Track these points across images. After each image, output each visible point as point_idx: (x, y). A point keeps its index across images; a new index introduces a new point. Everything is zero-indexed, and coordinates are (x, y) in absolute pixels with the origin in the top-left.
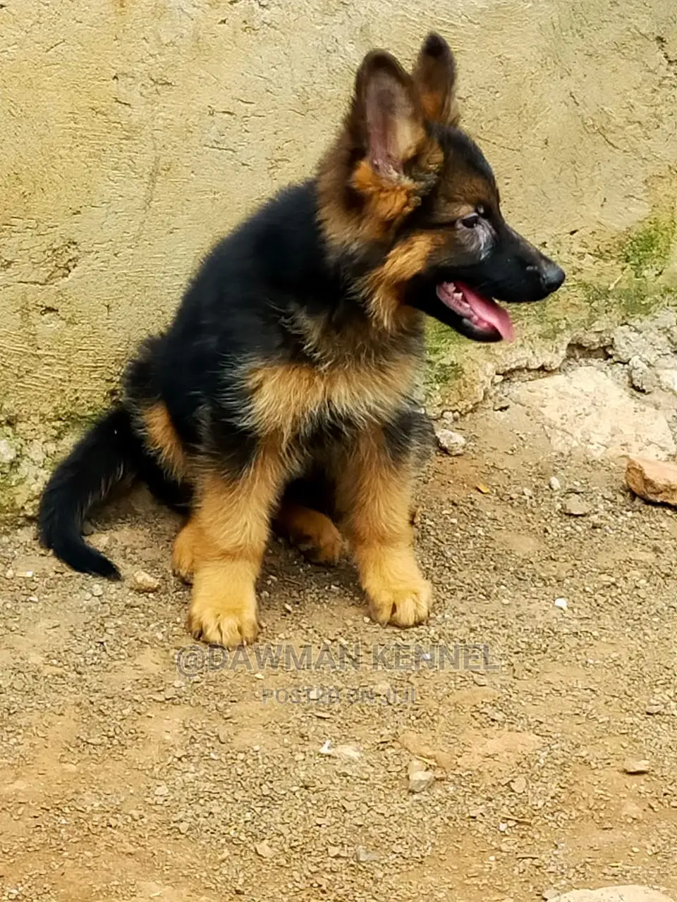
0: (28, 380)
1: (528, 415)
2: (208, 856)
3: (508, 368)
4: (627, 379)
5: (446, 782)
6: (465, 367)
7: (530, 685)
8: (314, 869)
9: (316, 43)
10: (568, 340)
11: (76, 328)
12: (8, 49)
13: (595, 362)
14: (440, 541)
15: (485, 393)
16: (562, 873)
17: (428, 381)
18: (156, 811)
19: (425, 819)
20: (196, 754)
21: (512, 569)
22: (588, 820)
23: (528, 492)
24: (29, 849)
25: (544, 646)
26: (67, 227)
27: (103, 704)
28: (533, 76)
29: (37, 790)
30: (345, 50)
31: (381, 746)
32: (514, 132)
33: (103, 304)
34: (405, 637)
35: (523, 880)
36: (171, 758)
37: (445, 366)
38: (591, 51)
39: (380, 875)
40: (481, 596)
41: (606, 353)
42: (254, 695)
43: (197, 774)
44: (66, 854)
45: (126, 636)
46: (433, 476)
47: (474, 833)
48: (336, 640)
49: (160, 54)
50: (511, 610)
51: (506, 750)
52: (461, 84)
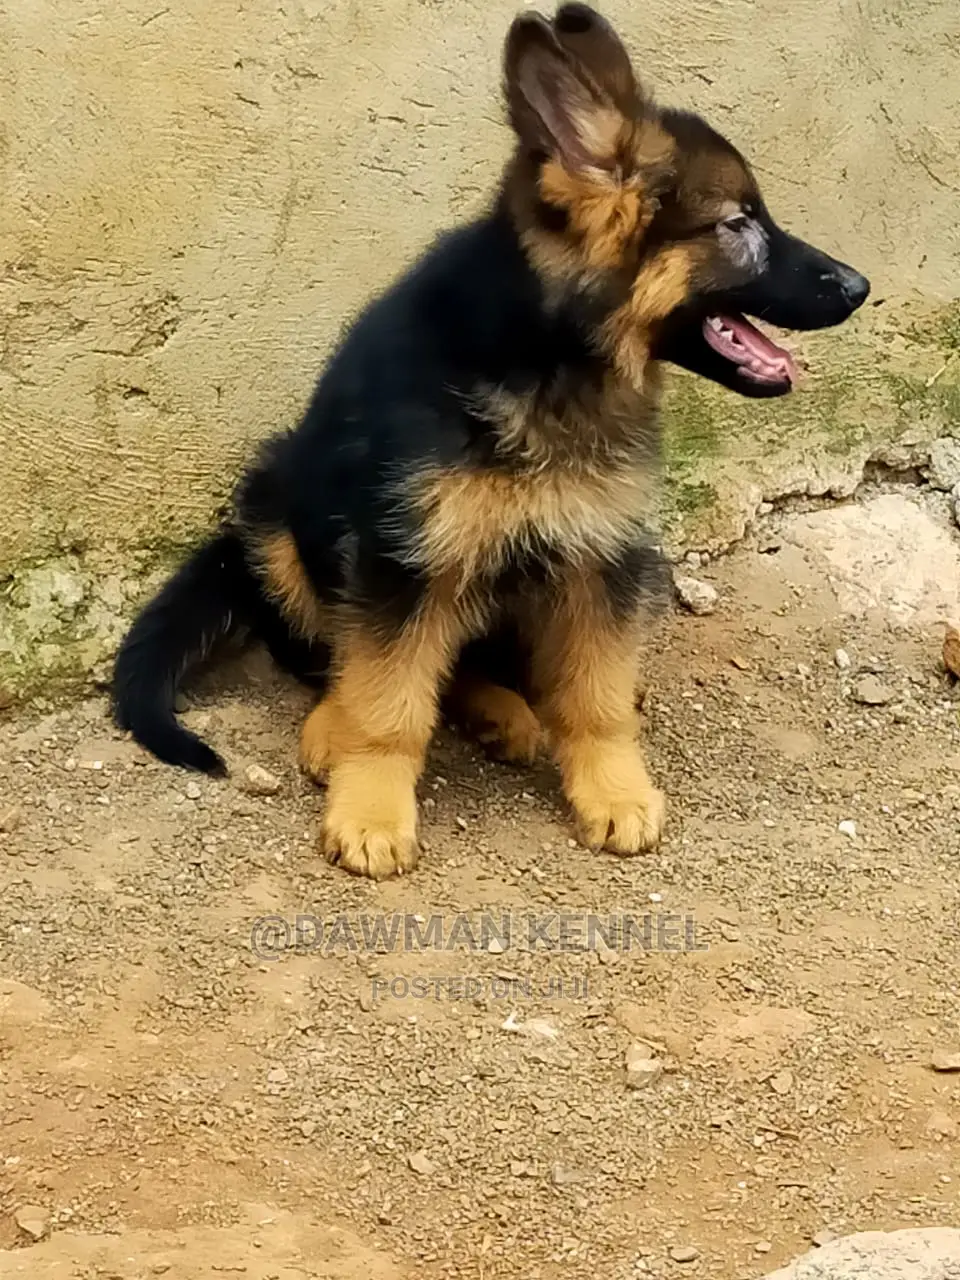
0: (103, 490)
1: (806, 560)
2: (340, 1169)
3: (780, 494)
4: (949, 513)
5: (679, 1076)
6: (720, 490)
7: (800, 943)
8: (491, 1192)
10: (867, 456)
11: (172, 419)
12: (88, 20)
13: (903, 488)
14: (678, 735)
15: (747, 528)
16: (841, 1209)
17: (667, 508)
18: (269, 1104)
19: (649, 1127)
20: (329, 1025)
21: (779, 777)
22: (878, 1135)
23: (805, 669)
24: (90, 1153)
25: (822, 887)
26: (166, 276)
27: (199, 952)
28: (829, 80)
29: (102, 1069)
31: (589, 1022)
32: (799, 159)
33: (212, 386)
34: (625, 869)
35: (786, 1216)
36: (292, 1029)
37: (691, 487)
38: (912, 46)
39: (583, 1203)
40: (734, 814)
41: (920, 476)
43: (327, 1054)
44: (142, 1160)
45: (232, 855)
46: (671, 643)
47: (718, 1148)
48: (528, 870)
49: (302, 33)
50: (776, 836)
51: (765, 1032)
52: (726, 88)
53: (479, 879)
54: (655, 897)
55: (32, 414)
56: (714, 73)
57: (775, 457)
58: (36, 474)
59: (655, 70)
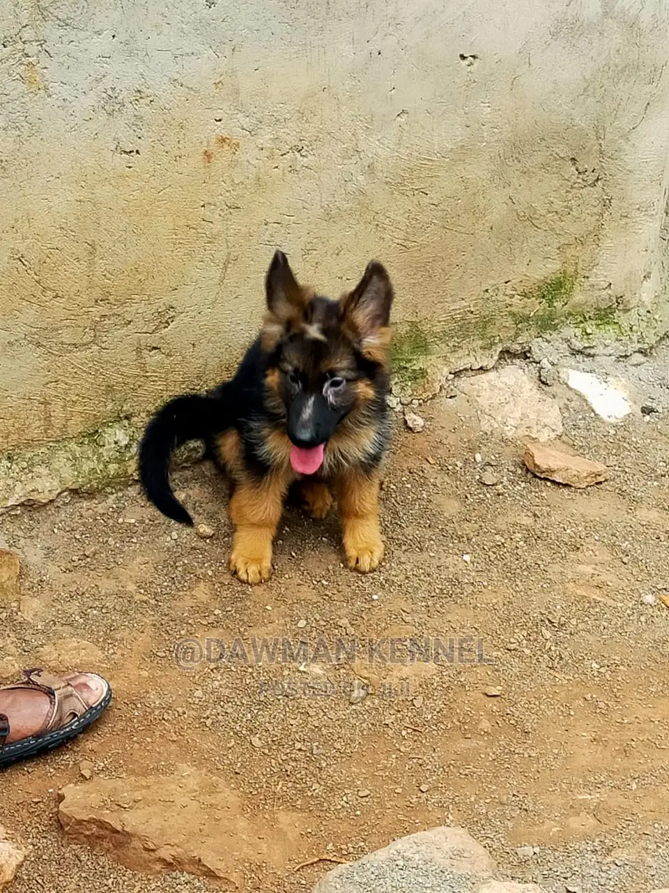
0: (140, 391)
1: (468, 401)
2: (221, 744)
3: (457, 370)
4: (538, 374)
5: (374, 697)
6: (429, 371)
7: (437, 623)
8: (284, 758)
9: (338, 177)
10: (500, 349)
11: (172, 358)
12: (133, 193)
13: (517, 361)
14: (397, 502)
15: (441, 387)
16: (435, 771)
17: (403, 380)
18: (193, 709)
19: (357, 724)
20: (223, 666)
21: (440, 527)
22: (457, 730)
23: (460, 464)
24: (114, 733)
25: (451, 592)
26: (167, 299)
27: (169, 626)
28: (484, 188)
29: (122, 689)
30: (357, 180)
31: (337, 667)
32: (470, 223)
33: (190, 343)
34: (364, 581)
35: (410, 774)
36: (207, 669)
37: (416, 370)
38: (525, 170)
39: (324, 765)
40: (417, 549)
41: (526, 356)
42: (264, 622)
43: (221, 683)
44: (135, 738)
45: (189, 572)
46: (400, 449)
47: (386, 736)
48: (320, 581)
49: (233, 190)
50: (434, 561)
51: (414, 675)
52: (434, 196)
53: (298, 585)
54: (375, 597)
55: (107, 362)
56: (429, 190)
57: (456, 353)
58: (109, 386)
59: (402, 191)
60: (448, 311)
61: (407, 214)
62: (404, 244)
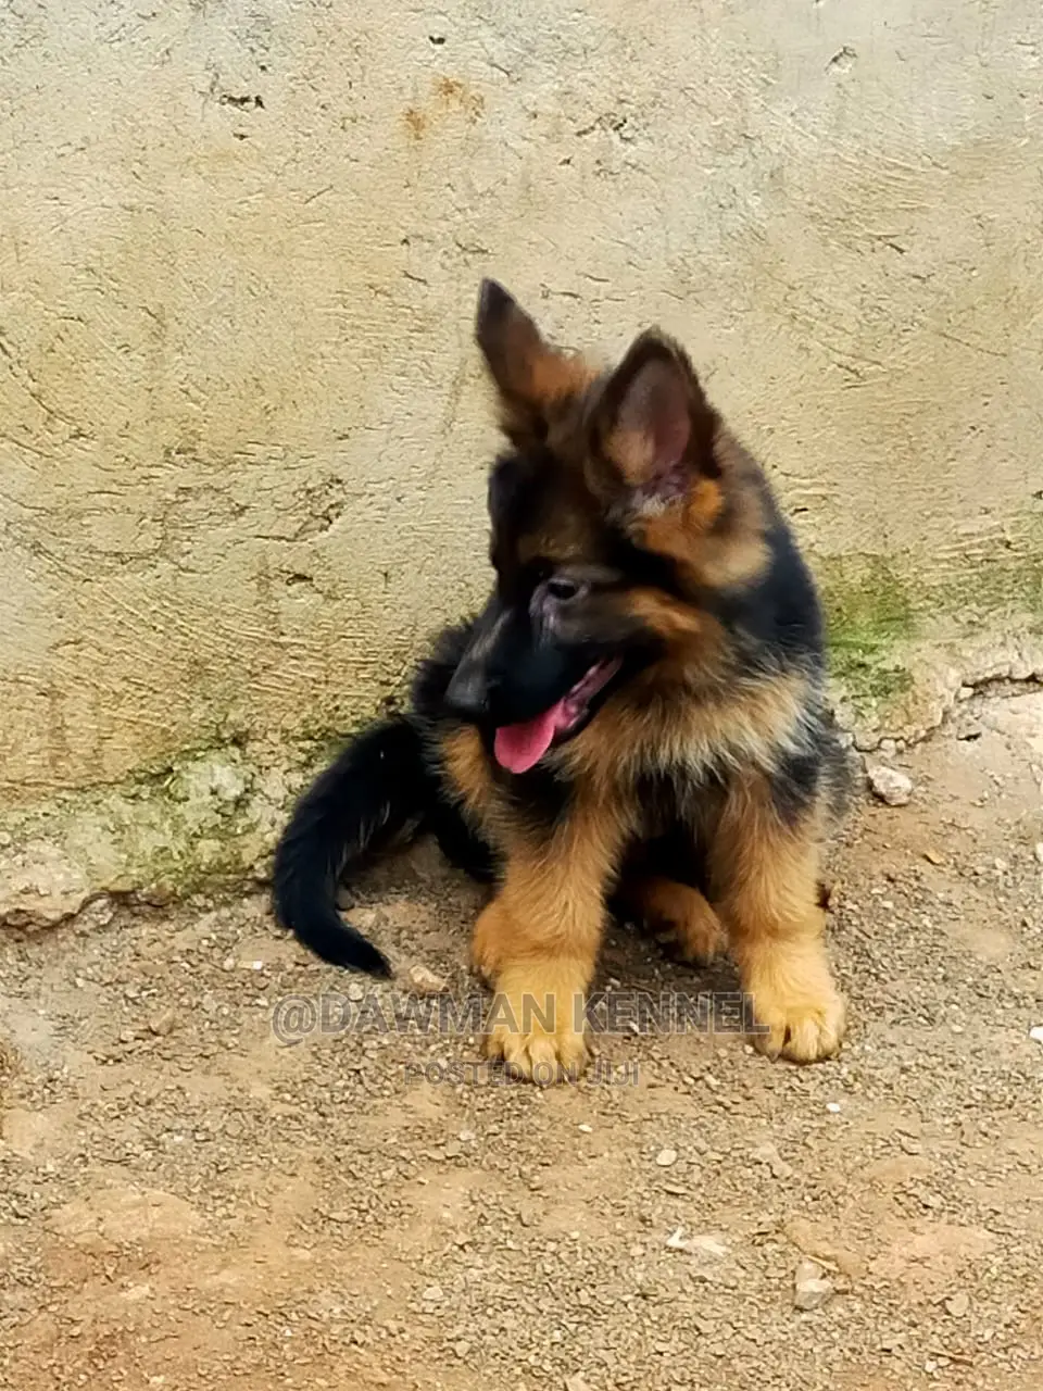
0: (266, 680)
1: (1009, 748)
3: (980, 678)
5: (850, 1297)
6: (916, 674)
7: (984, 1157)
9: (703, 194)
11: (337, 605)
12: (249, 198)
14: (865, 934)
15: (945, 713)
17: (860, 693)
18: (422, 1323)
19: (816, 1350)
20: (487, 1241)
21: (970, 980)
23: (1002, 864)
24: (237, 1372)
25: (1010, 1097)
26: (329, 459)
27: (356, 1163)
28: (1028, 247)
29: (252, 1285)
30: (746, 205)
31: (758, 1239)
32: (998, 329)
33: (379, 571)
34: (803, 1077)
36: (449, 1245)
37: (885, 672)
40: (921, 1019)
42: (577, 1156)
43: (486, 1271)
44: (289, 1381)
45: (393, 1061)
46: (862, 836)
47: (888, 1373)
48: (701, 1078)
49: (472, 208)
50: (964, 1042)
51: (942, 1252)
52: (919, 257)
53: (649, 1087)
54: (832, 1107)
55: (193, 602)
56: (907, 242)
57: (975, 638)
58: (196, 663)
59: (846, 240)
60: (955, 538)
61: (858, 297)
62: (853, 368)
